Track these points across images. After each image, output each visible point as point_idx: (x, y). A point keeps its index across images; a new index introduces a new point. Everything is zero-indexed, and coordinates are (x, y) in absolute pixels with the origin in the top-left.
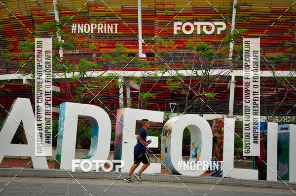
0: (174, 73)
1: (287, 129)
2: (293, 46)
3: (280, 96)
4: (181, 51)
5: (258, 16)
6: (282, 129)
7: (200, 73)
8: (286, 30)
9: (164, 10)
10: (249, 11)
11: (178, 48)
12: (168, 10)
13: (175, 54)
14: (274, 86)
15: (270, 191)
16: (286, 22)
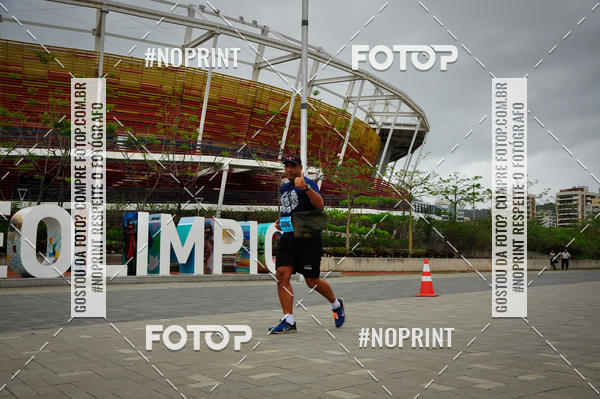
0: (23, 152)
1: (158, 219)
2: (164, 127)
3: (152, 180)
4: (34, 125)
5: (127, 90)
6: (153, 219)
7: (58, 153)
8: (155, 109)
9: (11, 71)
10: (116, 84)
11: (28, 120)
12: (15, 72)
13: (25, 128)
14: (146, 170)
15: (140, 287)
16: (157, 101)
